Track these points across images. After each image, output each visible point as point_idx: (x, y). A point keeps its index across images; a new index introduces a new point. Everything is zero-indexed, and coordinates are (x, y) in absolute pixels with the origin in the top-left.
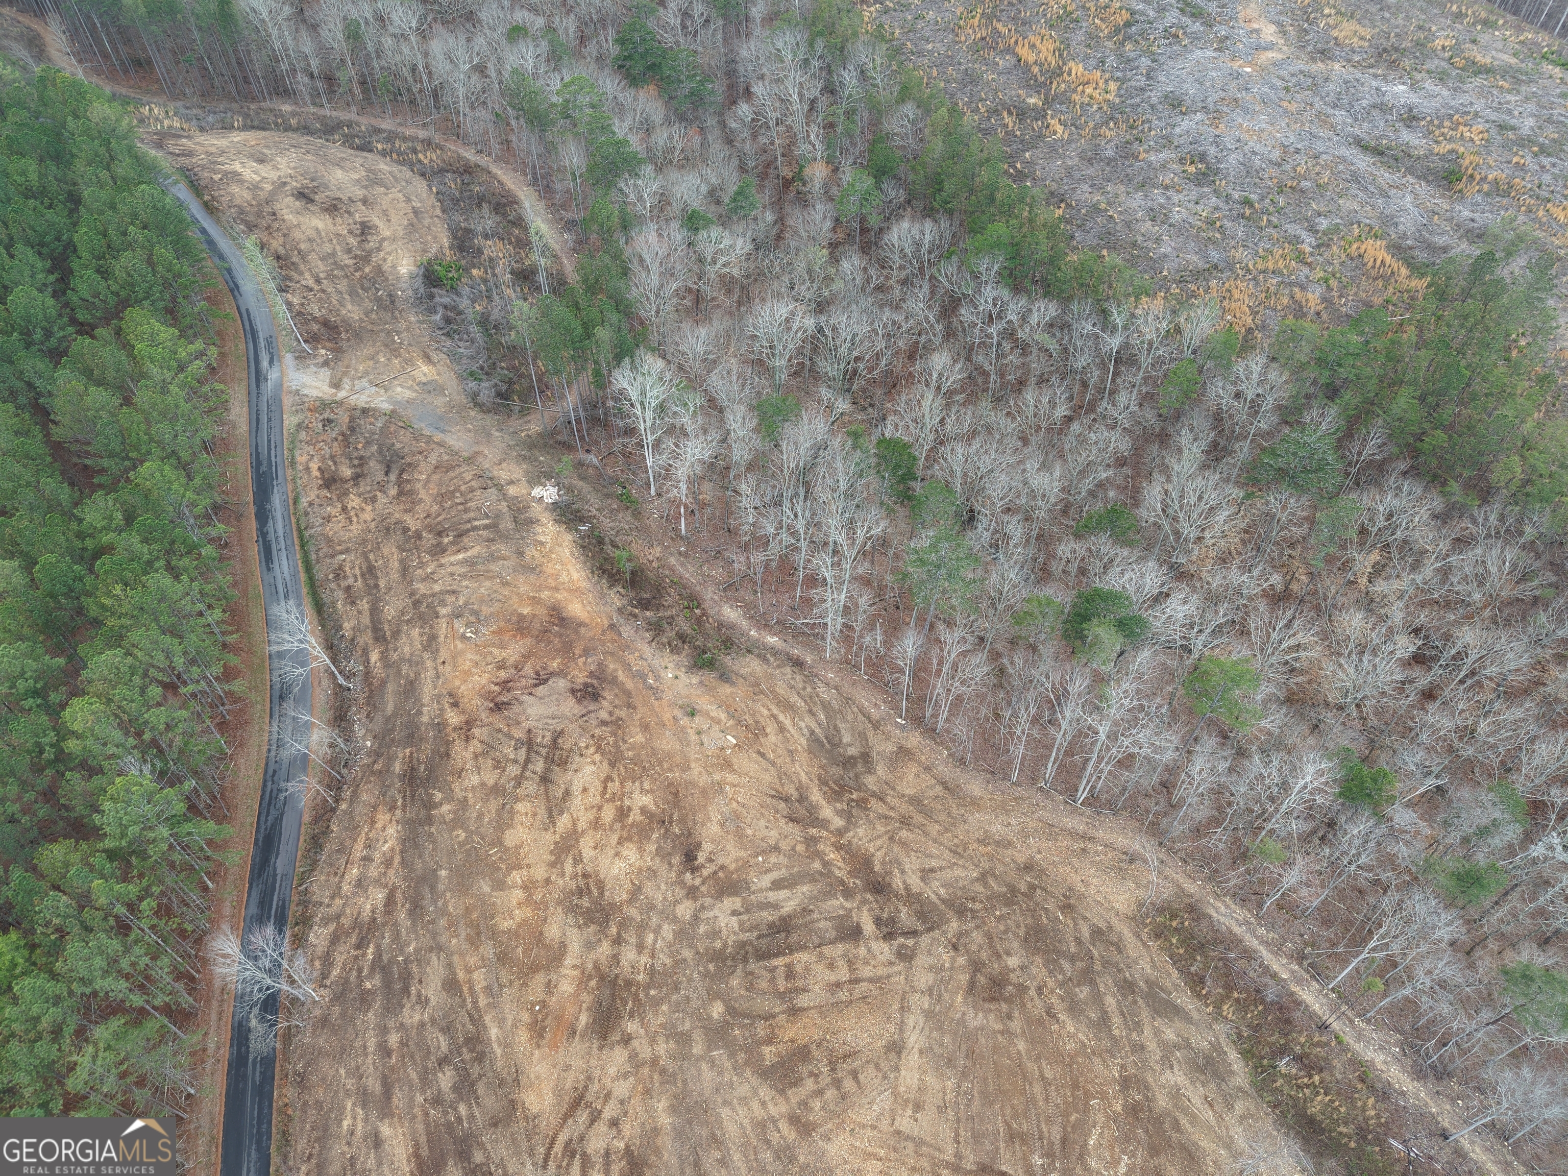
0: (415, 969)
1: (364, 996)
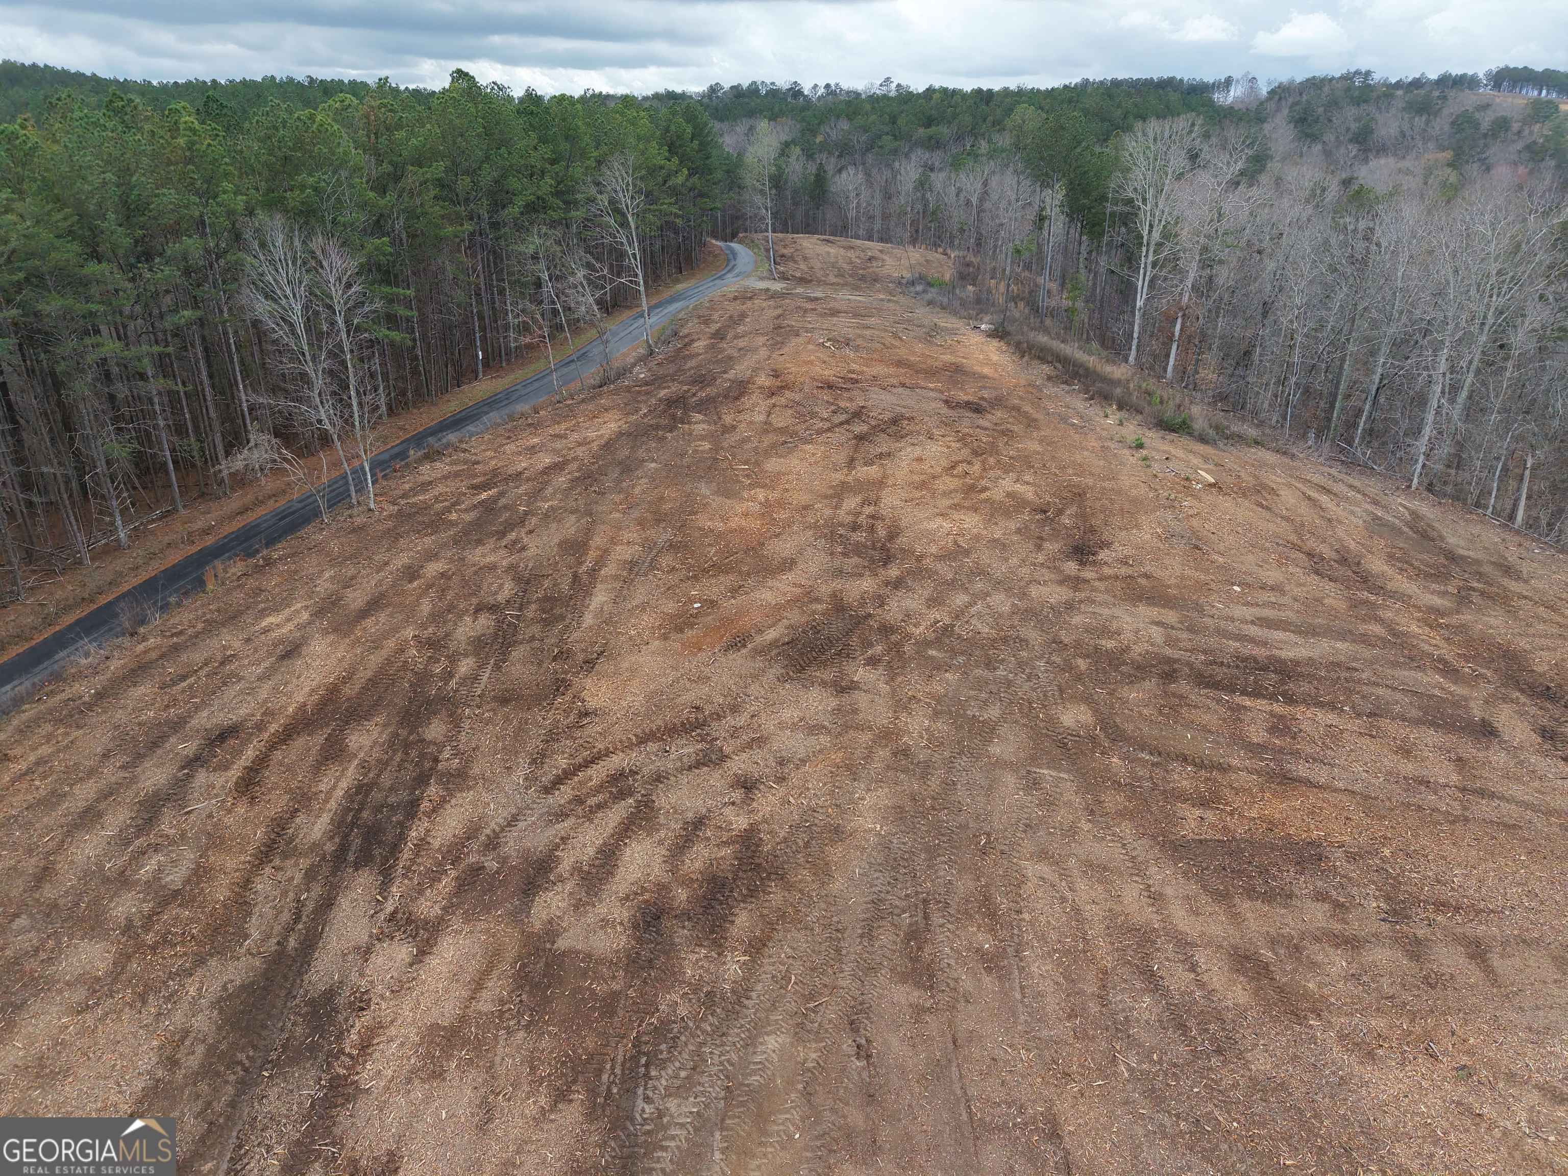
1: (437, 523)
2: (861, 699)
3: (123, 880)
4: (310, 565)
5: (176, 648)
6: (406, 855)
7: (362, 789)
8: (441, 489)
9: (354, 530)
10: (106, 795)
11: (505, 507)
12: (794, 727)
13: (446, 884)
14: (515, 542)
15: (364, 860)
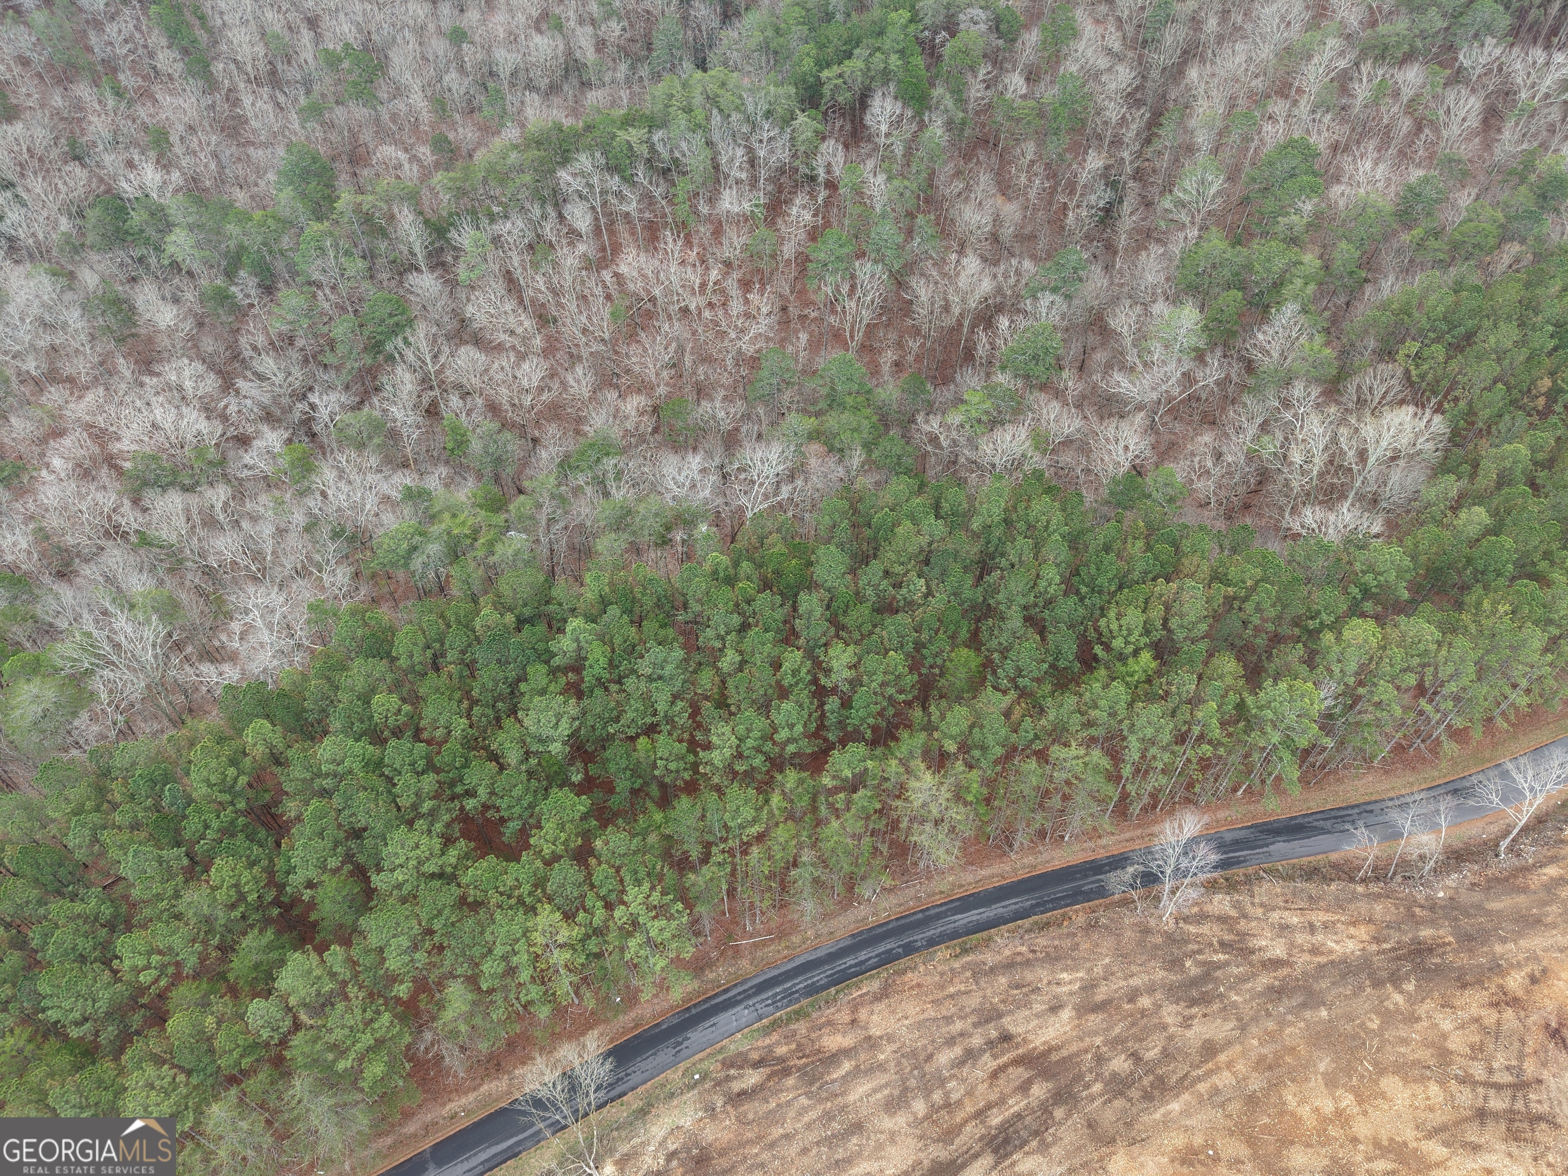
0: (1216, 1006)
1: (1178, 960)
3: (943, 1083)
4: (1106, 945)
5: (1028, 962)
6: (1006, 1163)
7: (1018, 1117)
8: (1207, 928)
10: (962, 1034)
11: (1216, 979)
14: (1191, 1017)
15: (996, 1150)
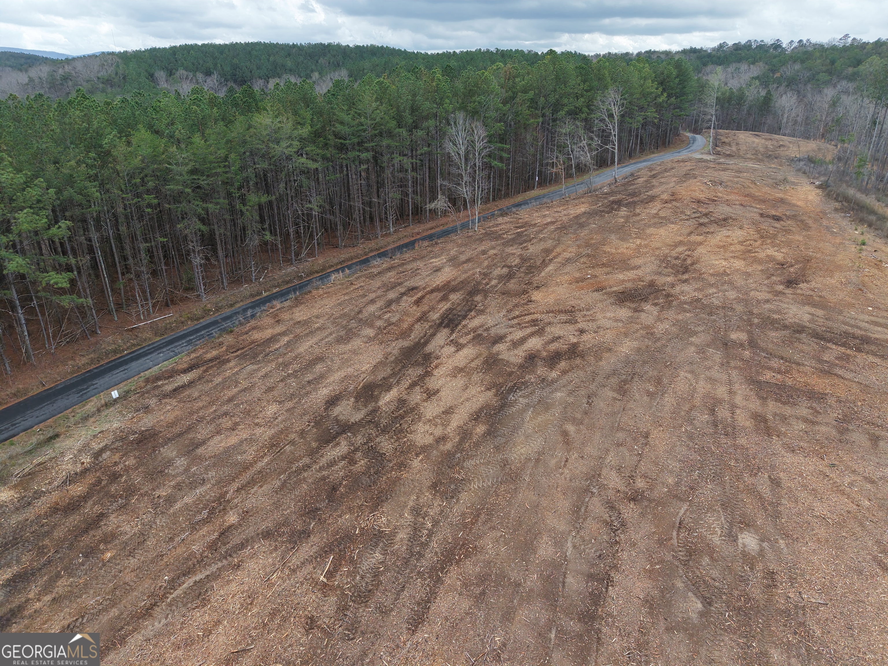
0: (535, 240)
1: (498, 237)
2: (643, 315)
3: (379, 318)
4: (450, 246)
5: (403, 264)
6: (460, 327)
7: (450, 310)
8: (504, 226)
9: (468, 237)
10: (377, 297)
11: (526, 235)
12: (610, 319)
13: (470, 337)
14: (525, 247)
15: (447, 326)
